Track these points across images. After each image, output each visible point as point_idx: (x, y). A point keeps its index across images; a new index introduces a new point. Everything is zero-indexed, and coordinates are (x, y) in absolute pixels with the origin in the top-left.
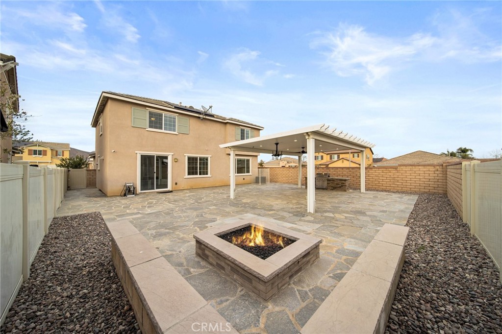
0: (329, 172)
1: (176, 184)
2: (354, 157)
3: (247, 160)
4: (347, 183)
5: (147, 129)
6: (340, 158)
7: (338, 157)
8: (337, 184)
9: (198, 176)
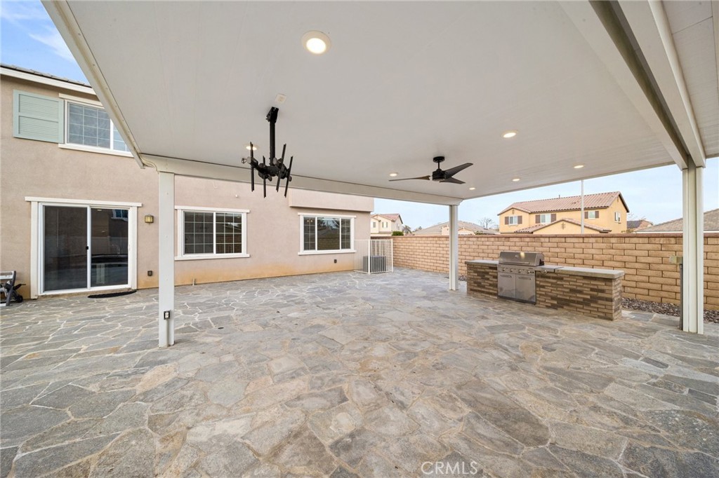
0: (541, 249)
1: (150, 273)
2: (586, 217)
3: (343, 221)
4: (615, 291)
5: (60, 146)
6: (558, 219)
7: (553, 218)
8: (572, 291)
9: (214, 255)
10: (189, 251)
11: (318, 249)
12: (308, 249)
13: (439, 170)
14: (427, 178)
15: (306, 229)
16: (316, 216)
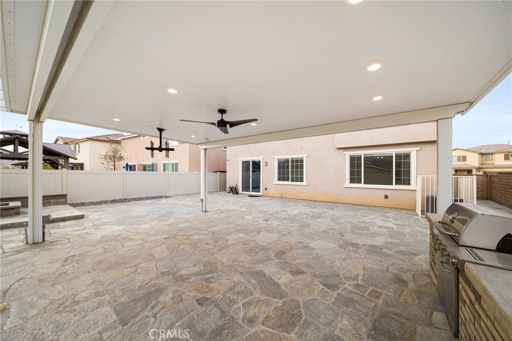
1: (266, 189)
9: (289, 183)
10: (279, 179)
11: (364, 183)
12: (354, 183)
15: (352, 166)
16: (362, 153)
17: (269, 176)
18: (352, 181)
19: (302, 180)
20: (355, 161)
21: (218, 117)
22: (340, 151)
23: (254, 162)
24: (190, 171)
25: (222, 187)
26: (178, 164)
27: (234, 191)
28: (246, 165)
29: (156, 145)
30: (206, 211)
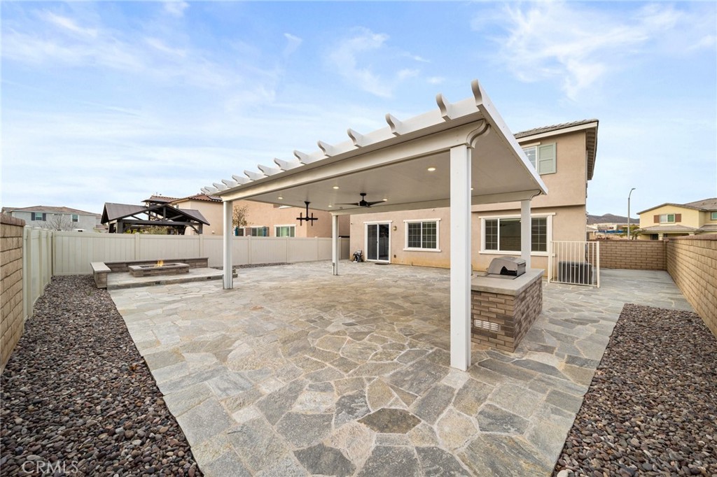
1: (395, 256)
9: (421, 249)
10: (410, 245)
11: (500, 250)
12: (490, 249)
13: (363, 200)
14: (357, 204)
15: (488, 231)
16: (498, 217)
17: (398, 242)
18: (488, 247)
19: (434, 246)
20: (490, 226)
21: (359, 199)
22: (475, 215)
23: (382, 226)
24: (308, 236)
25: (345, 254)
26: (293, 227)
27: (359, 258)
28: (372, 229)
29: (304, 216)
30: (337, 275)
